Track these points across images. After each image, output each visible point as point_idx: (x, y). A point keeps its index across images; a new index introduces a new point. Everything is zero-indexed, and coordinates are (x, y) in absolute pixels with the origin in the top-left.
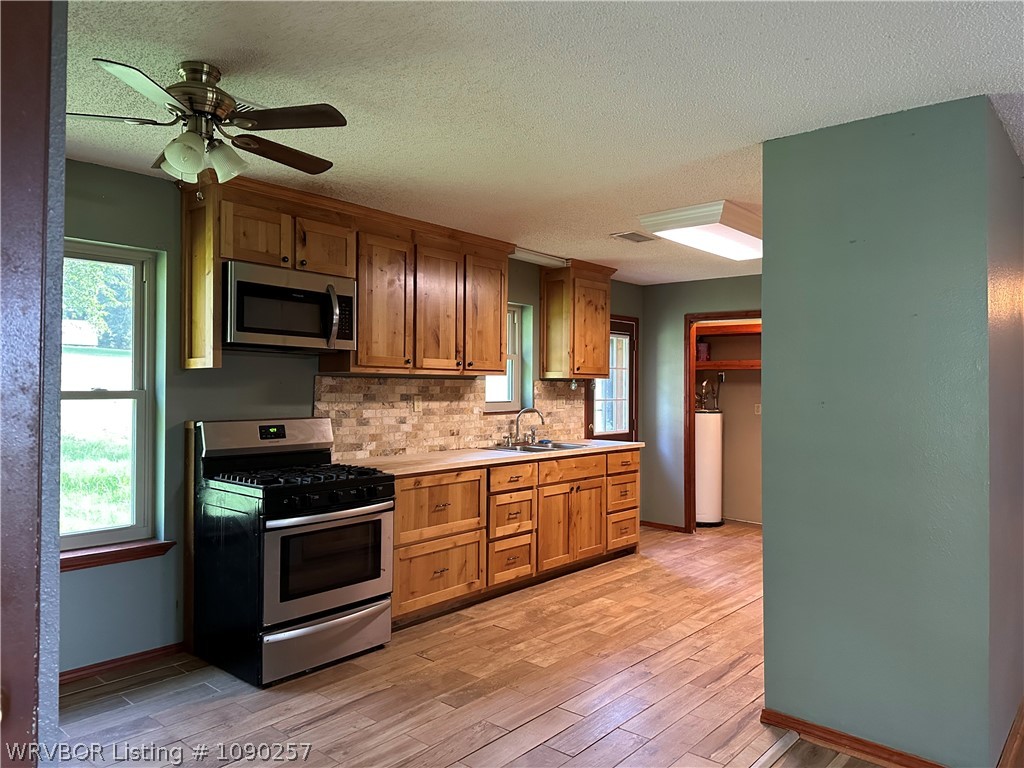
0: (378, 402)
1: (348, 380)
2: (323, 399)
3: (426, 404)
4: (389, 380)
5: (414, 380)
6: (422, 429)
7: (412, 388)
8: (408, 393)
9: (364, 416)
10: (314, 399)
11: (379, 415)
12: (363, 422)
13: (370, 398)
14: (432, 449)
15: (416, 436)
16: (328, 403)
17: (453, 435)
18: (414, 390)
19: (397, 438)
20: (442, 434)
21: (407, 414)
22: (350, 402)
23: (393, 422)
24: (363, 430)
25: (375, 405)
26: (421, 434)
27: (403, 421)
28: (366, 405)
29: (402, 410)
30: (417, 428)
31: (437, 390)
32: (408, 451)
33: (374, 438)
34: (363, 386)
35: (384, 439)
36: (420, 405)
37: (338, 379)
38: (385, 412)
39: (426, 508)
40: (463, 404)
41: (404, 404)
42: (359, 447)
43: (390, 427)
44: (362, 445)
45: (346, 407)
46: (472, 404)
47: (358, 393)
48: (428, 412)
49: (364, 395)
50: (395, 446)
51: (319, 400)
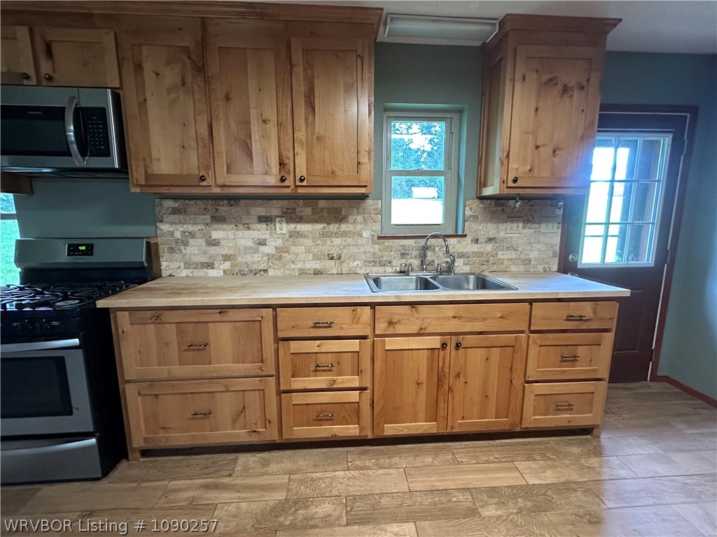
0: (231, 223)
1: (192, 202)
2: (165, 220)
3: (292, 226)
4: (242, 202)
5: (274, 202)
6: (288, 252)
7: (275, 209)
8: (268, 214)
9: (213, 237)
10: (156, 220)
11: (231, 236)
12: (215, 243)
13: (218, 219)
14: (303, 273)
15: (280, 258)
16: (171, 224)
17: (332, 258)
18: (275, 212)
19: (256, 259)
20: (316, 257)
21: (268, 236)
22: (197, 224)
23: (250, 243)
24: (213, 250)
25: (225, 226)
26: (287, 257)
27: (262, 243)
28: (214, 226)
29: (261, 231)
30: (281, 250)
31: (309, 211)
32: (271, 273)
33: (226, 258)
34: (209, 207)
35: (239, 259)
36: (284, 228)
37: (180, 202)
38: (240, 233)
39: (174, 347)
40: (344, 227)
41: (264, 226)
42: (210, 266)
43: (246, 248)
44: (213, 264)
45: (191, 228)
46: (359, 227)
47: (205, 214)
48: (294, 235)
49: (212, 217)
50: (254, 267)
51: (161, 221)
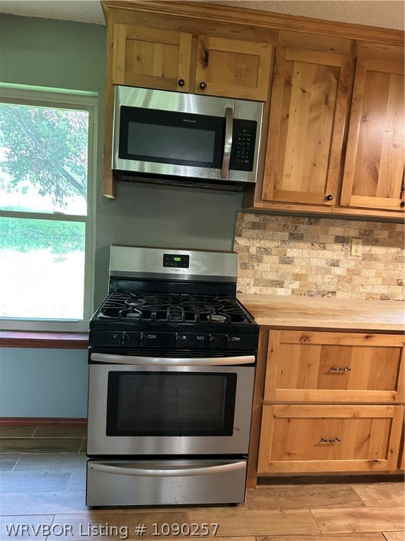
0: (308, 241)
1: (273, 218)
2: (243, 234)
3: (368, 248)
4: (323, 220)
5: (354, 222)
6: (359, 274)
7: (352, 230)
8: (346, 235)
9: (288, 255)
10: (235, 233)
11: (306, 255)
12: (287, 261)
13: (296, 237)
14: (370, 297)
15: (350, 281)
16: (249, 239)
17: (400, 284)
18: (353, 233)
19: (327, 280)
20: (385, 282)
21: (342, 258)
22: (273, 240)
23: (322, 263)
24: (285, 268)
25: (301, 245)
26: (357, 280)
27: (335, 264)
28: (292, 244)
29: (335, 252)
30: (353, 273)
31: (385, 234)
32: (339, 295)
33: (297, 277)
34: (290, 224)
35: (310, 279)
36: (359, 249)
37: (262, 217)
38: (314, 253)
39: (316, 368)
41: (339, 246)
42: (280, 284)
43: (318, 268)
44: (283, 282)
45: (268, 244)
47: (284, 231)
48: (368, 258)
49: (290, 234)
50: (323, 288)
51: (240, 235)
